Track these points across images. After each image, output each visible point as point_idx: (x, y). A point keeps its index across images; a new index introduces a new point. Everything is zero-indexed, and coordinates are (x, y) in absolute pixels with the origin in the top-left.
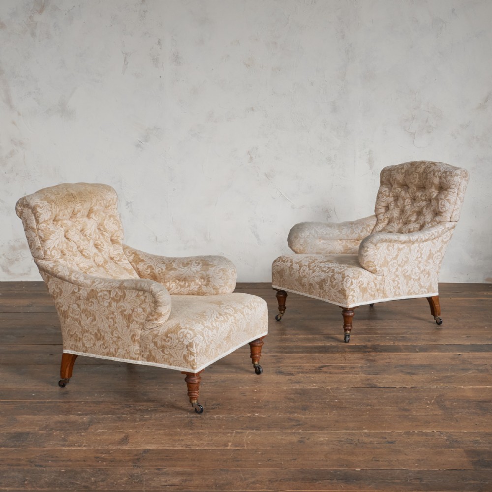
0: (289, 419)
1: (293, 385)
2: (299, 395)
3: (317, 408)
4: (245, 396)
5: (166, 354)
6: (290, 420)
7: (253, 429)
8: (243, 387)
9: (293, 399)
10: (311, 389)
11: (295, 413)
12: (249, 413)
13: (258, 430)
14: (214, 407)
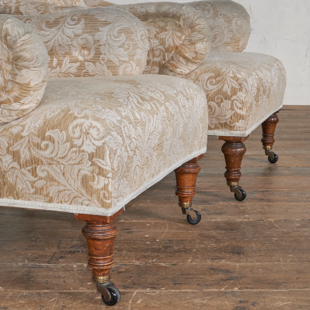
0: (211, 269)
1: (212, 216)
2: (223, 232)
3: (259, 250)
4: (129, 232)
5: (41, 178)
6: (214, 270)
7: (144, 288)
8: (126, 220)
9: (214, 237)
10: (241, 222)
11: (221, 259)
12: (138, 260)
13: (154, 288)
14: (73, 250)
